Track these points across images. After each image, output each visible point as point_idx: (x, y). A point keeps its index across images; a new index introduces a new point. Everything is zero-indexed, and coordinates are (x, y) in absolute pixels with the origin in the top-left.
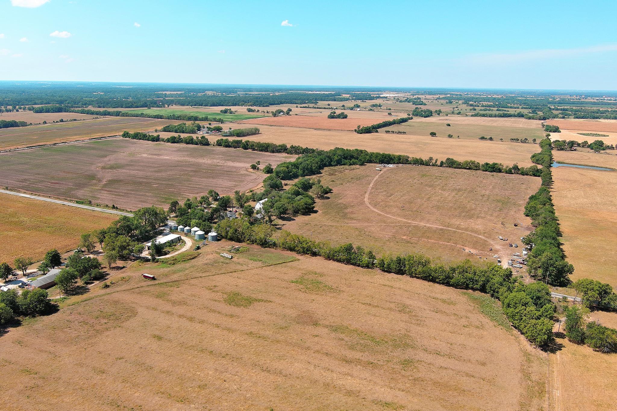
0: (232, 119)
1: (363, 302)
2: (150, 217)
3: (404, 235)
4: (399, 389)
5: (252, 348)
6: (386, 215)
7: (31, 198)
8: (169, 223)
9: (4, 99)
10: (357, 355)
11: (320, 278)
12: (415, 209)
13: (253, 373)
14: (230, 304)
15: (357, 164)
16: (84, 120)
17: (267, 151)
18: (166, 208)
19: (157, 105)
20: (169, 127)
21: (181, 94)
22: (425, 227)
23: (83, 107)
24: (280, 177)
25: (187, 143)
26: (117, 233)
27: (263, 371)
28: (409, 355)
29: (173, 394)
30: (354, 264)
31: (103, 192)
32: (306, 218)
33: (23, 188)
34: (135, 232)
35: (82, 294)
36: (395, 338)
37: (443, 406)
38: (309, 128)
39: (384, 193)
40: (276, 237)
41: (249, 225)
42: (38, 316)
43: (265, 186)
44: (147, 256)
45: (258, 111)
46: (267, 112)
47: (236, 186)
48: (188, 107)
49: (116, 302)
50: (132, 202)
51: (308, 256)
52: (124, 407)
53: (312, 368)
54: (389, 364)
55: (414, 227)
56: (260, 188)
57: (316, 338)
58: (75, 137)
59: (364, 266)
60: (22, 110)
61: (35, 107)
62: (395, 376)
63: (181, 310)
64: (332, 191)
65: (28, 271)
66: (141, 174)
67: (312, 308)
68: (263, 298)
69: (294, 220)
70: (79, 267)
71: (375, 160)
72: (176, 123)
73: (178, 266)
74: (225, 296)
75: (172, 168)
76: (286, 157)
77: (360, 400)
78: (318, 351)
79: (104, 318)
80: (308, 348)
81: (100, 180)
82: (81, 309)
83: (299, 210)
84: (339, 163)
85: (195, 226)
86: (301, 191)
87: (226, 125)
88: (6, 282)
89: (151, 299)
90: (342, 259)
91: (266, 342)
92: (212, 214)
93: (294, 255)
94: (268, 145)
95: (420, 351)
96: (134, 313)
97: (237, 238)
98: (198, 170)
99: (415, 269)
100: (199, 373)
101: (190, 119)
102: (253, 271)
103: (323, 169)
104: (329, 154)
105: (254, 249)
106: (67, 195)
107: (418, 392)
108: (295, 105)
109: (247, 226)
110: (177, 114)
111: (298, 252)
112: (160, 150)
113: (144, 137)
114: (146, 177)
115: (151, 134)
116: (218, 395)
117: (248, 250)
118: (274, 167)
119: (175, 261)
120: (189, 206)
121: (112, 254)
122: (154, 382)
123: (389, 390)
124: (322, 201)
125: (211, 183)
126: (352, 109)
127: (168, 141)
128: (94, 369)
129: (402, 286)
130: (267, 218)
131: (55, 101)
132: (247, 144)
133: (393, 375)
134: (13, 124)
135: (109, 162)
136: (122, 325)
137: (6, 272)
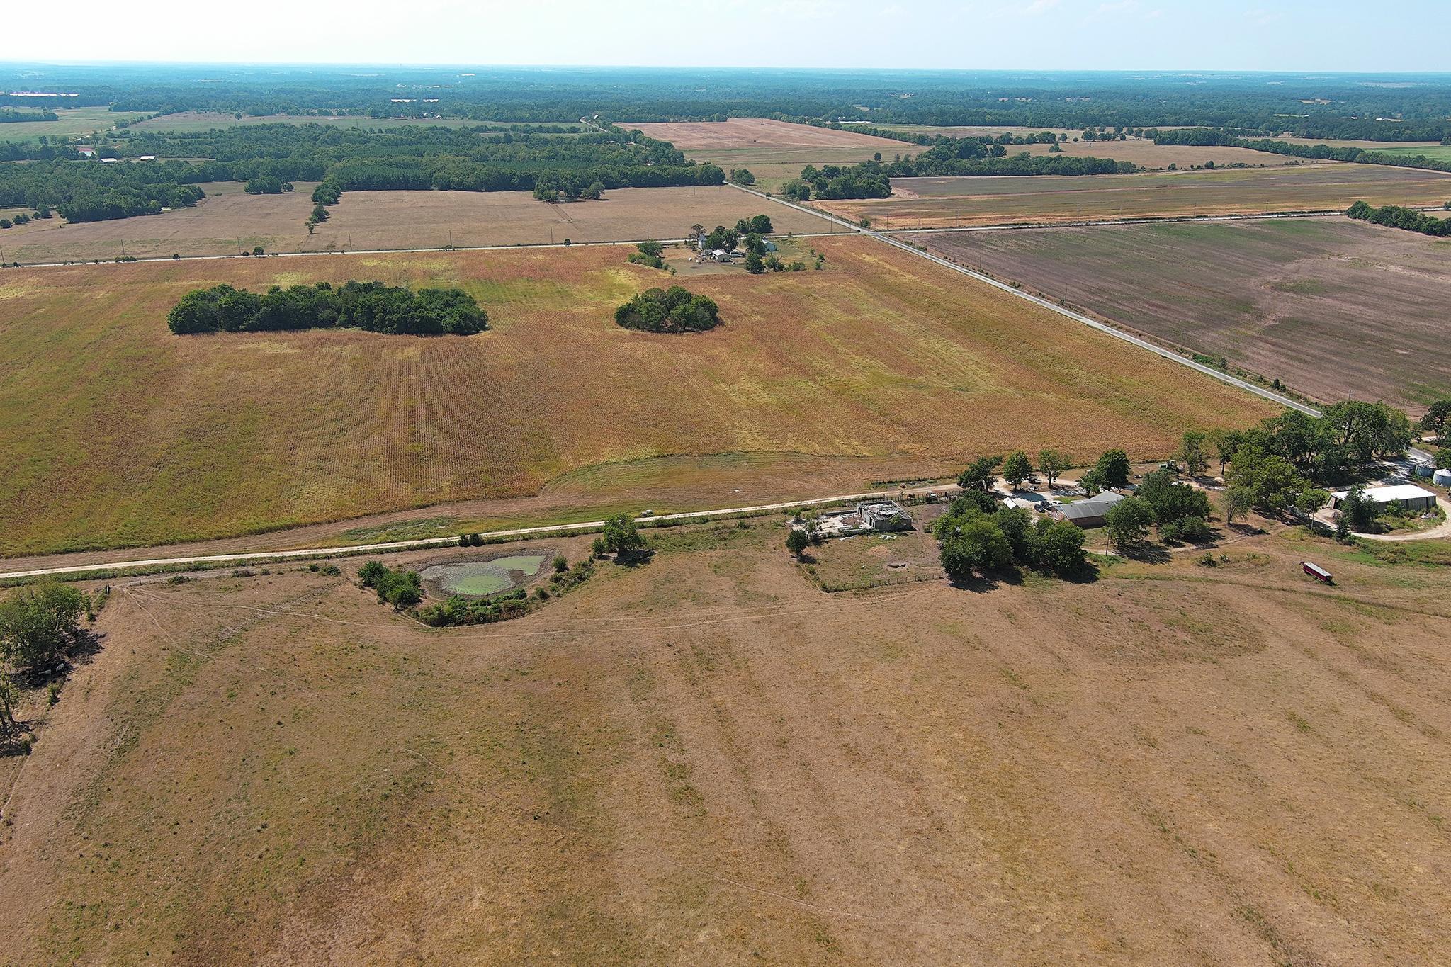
2: (1362, 429)
7: (1102, 331)
8: (1412, 456)
9: (1103, 111)
16: (1262, 166)
18: (1415, 415)
26: (1267, 448)
29: (1298, 869)
31: (1260, 344)
33: (1092, 306)
34: (1313, 456)
35: (1153, 563)
42: (1054, 577)
44: (1328, 523)
49: (1221, 606)
50: (1327, 382)
52: (1177, 839)
58: (1230, 206)
60: (1134, 137)
61: (1161, 132)
63: (1379, 681)
65: (1059, 482)
66: (1370, 314)
70: (1162, 501)
73: (1405, 572)
79: (1185, 629)
81: (1260, 316)
82: (1140, 593)
88: (1015, 491)
89: (1308, 628)
96: (1255, 644)
100: (1384, 855)
106: (1176, 338)
112: (1443, 258)
113: (1409, 221)
114: (1384, 327)
115: (1428, 215)
119: (1399, 556)
121: (1242, 494)
122: (1260, 818)
128: (1135, 729)
131: (1208, 118)
134: (1108, 167)
135: (1296, 275)
136: (1221, 660)
137: (1020, 471)
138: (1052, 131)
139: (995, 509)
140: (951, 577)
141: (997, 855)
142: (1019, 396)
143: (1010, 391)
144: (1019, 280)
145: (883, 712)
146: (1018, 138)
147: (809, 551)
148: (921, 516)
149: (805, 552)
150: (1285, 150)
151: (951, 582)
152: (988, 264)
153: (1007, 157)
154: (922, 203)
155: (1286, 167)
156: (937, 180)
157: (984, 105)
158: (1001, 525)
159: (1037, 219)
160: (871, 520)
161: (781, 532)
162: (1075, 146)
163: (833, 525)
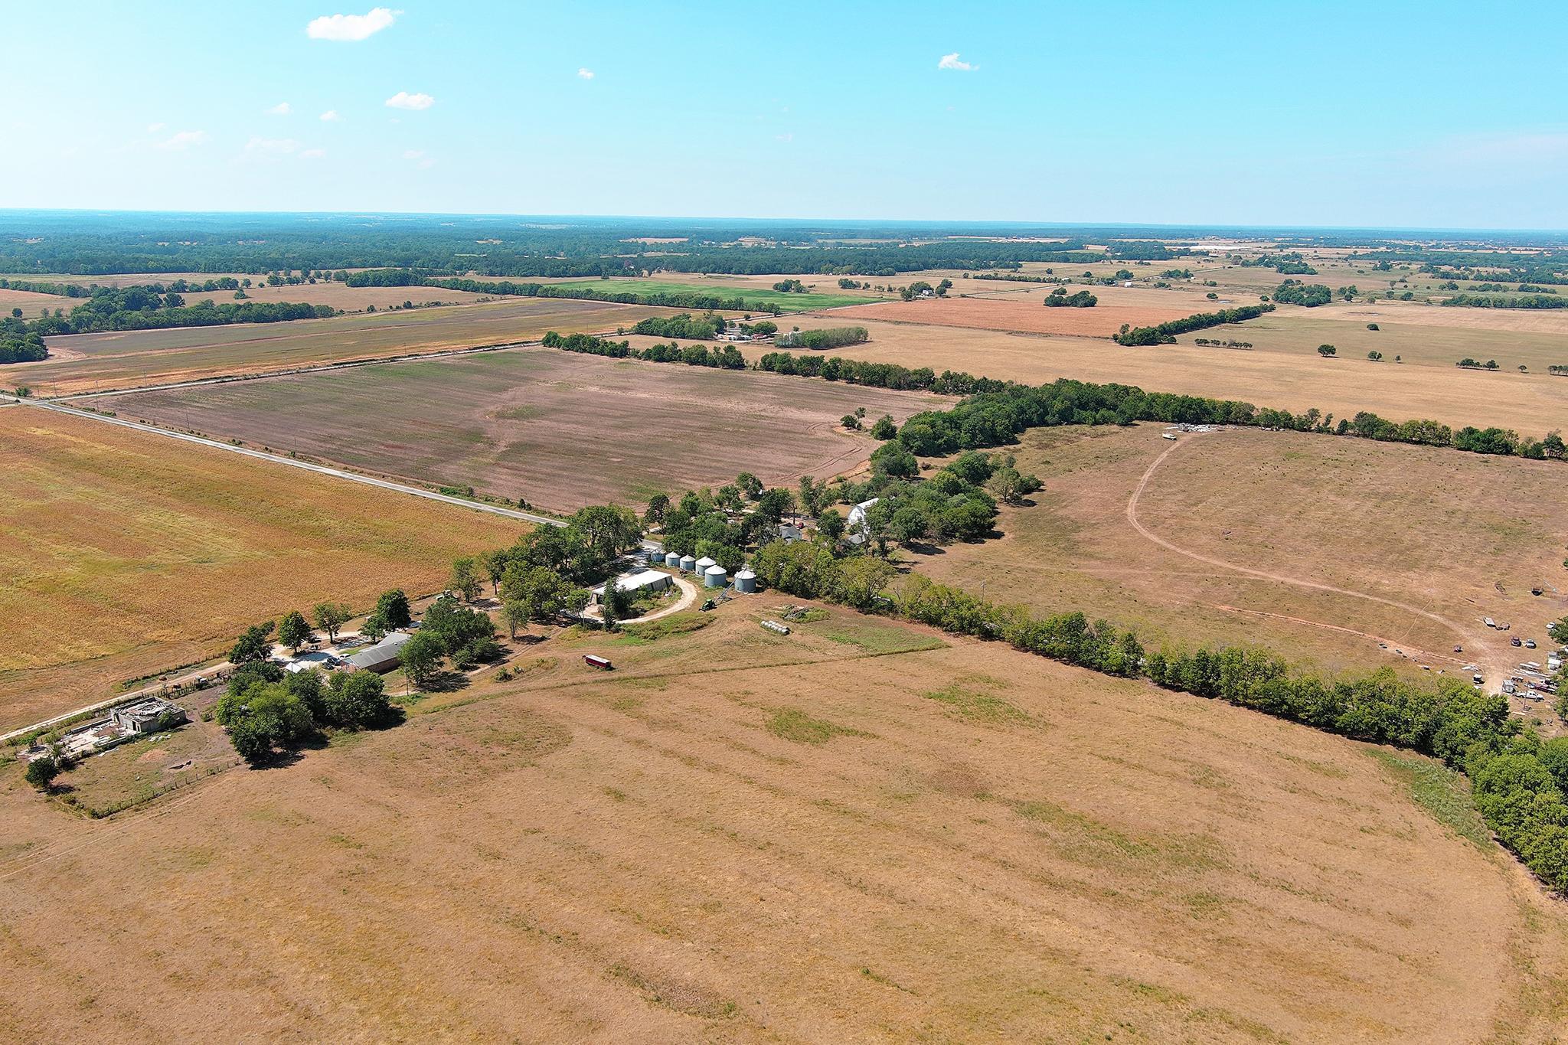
0: (801, 305)
1: (1104, 754)
2: (602, 530)
3: (1224, 603)
4: (1178, 959)
5: (827, 836)
6: (1179, 550)
7: (344, 478)
8: (646, 547)
9: (283, 254)
10: (1081, 873)
11: (999, 692)
12: (1259, 539)
13: (826, 889)
14: (780, 736)
15: (1113, 423)
16: (457, 304)
17: (885, 386)
18: (641, 511)
19: (625, 271)
20: (650, 322)
21: (681, 244)
22: (1282, 586)
23: (455, 274)
24: (912, 447)
25: (692, 363)
26: (531, 561)
27: (850, 886)
28: (1210, 885)
29: (645, 916)
30: (1087, 665)
31: (498, 469)
32: (973, 549)
33: (327, 454)
34: (570, 562)
35: (454, 691)
36: (1178, 842)
37: (1287, 1008)
38: (993, 330)
39: (1180, 497)
40: (894, 590)
41: (831, 557)
42: (361, 730)
43: (874, 469)
44: (595, 618)
45: (867, 286)
46: (890, 290)
47: (803, 466)
48: (696, 275)
49: (526, 713)
50: (564, 494)
51: (972, 638)
52: (541, 932)
53: (967, 890)
54: (1157, 901)
55: (1253, 582)
56: (861, 474)
57: (983, 825)
58: (437, 343)
59: (1112, 671)
60: (324, 281)
61: (350, 274)
62: (1169, 928)
63: (667, 739)
64: (1042, 487)
65: (342, 635)
66: (583, 431)
67: (975, 760)
68: (858, 727)
69: (944, 552)
70: (448, 630)
71: (1161, 414)
72: (667, 314)
73: (663, 644)
74: (769, 717)
75: (655, 420)
76: (930, 401)
77: (1079, 973)
78: (983, 856)
79: (500, 744)
80: (960, 847)
81: (492, 445)
82: (450, 722)
83: (955, 529)
84: (1066, 417)
85: (705, 555)
86: (963, 482)
87: (784, 321)
88: (296, 655)
89: (603, 711)
90: (1056, 650)
91: (860, 825)
92: (746, 528)
93: (937, 634)
94: (886, 370)
95: (1241, 878)
96: (563, 739)
97: (800, 586)
98: (714, 426)
99: (1245, 685)
100: (704, 878)
101: (700, 304)
102: (837, 666)
103: (1023, 432)
104: (1040, 395)
105: (841, 615)
106: (420, 475)
107: (1225, 969)
108: (962, 272)
109: (825, 559)
110: (671, 292)
111: (949, 629)
112: (628, 376)
113: (593, 346)
114: (597, 440)
115: (608, 340)
116: (745, 927)
117: (827, 617)
118: (899, 424)
119: (657, 632)
120: (693, 508)
121: (519, 608)
122: (605, 887)
123: (1152, 957)
124: (1016, 509)
125: (746, 457)
126: (1110, 282)
127: (648, 355)
128: (478, 848)
129: (1207, 725)
130: (875, 545)
131: (394, 259)
132: (836, 368)
133: (1165, 926)
134: (304, 312)
135: (514, 403)
136: (538, 761)
137: (298, 632)
138: (233, 276)
139: (281, 676)
140: (248, 761)
141: (377, 1018)
142: (270, 557)
143: (260, 553)
144: (238, 437)
145: (208, 925)
146: (194, 285)
147: (62, 779)
148: (193, 705)
149: (56, 781)
150: (476, 289)
151: (250, 765)
152: (197, 424)
153: (186, 307)
154: (96, 363)
155: (479, 304)
156: (105, 336)
157: (140, 250)
158: (293, 691)
159: (241, 370)
160: (134, 723)
161: (13, 768)
162: (262, 291)
163: (87, 741)
